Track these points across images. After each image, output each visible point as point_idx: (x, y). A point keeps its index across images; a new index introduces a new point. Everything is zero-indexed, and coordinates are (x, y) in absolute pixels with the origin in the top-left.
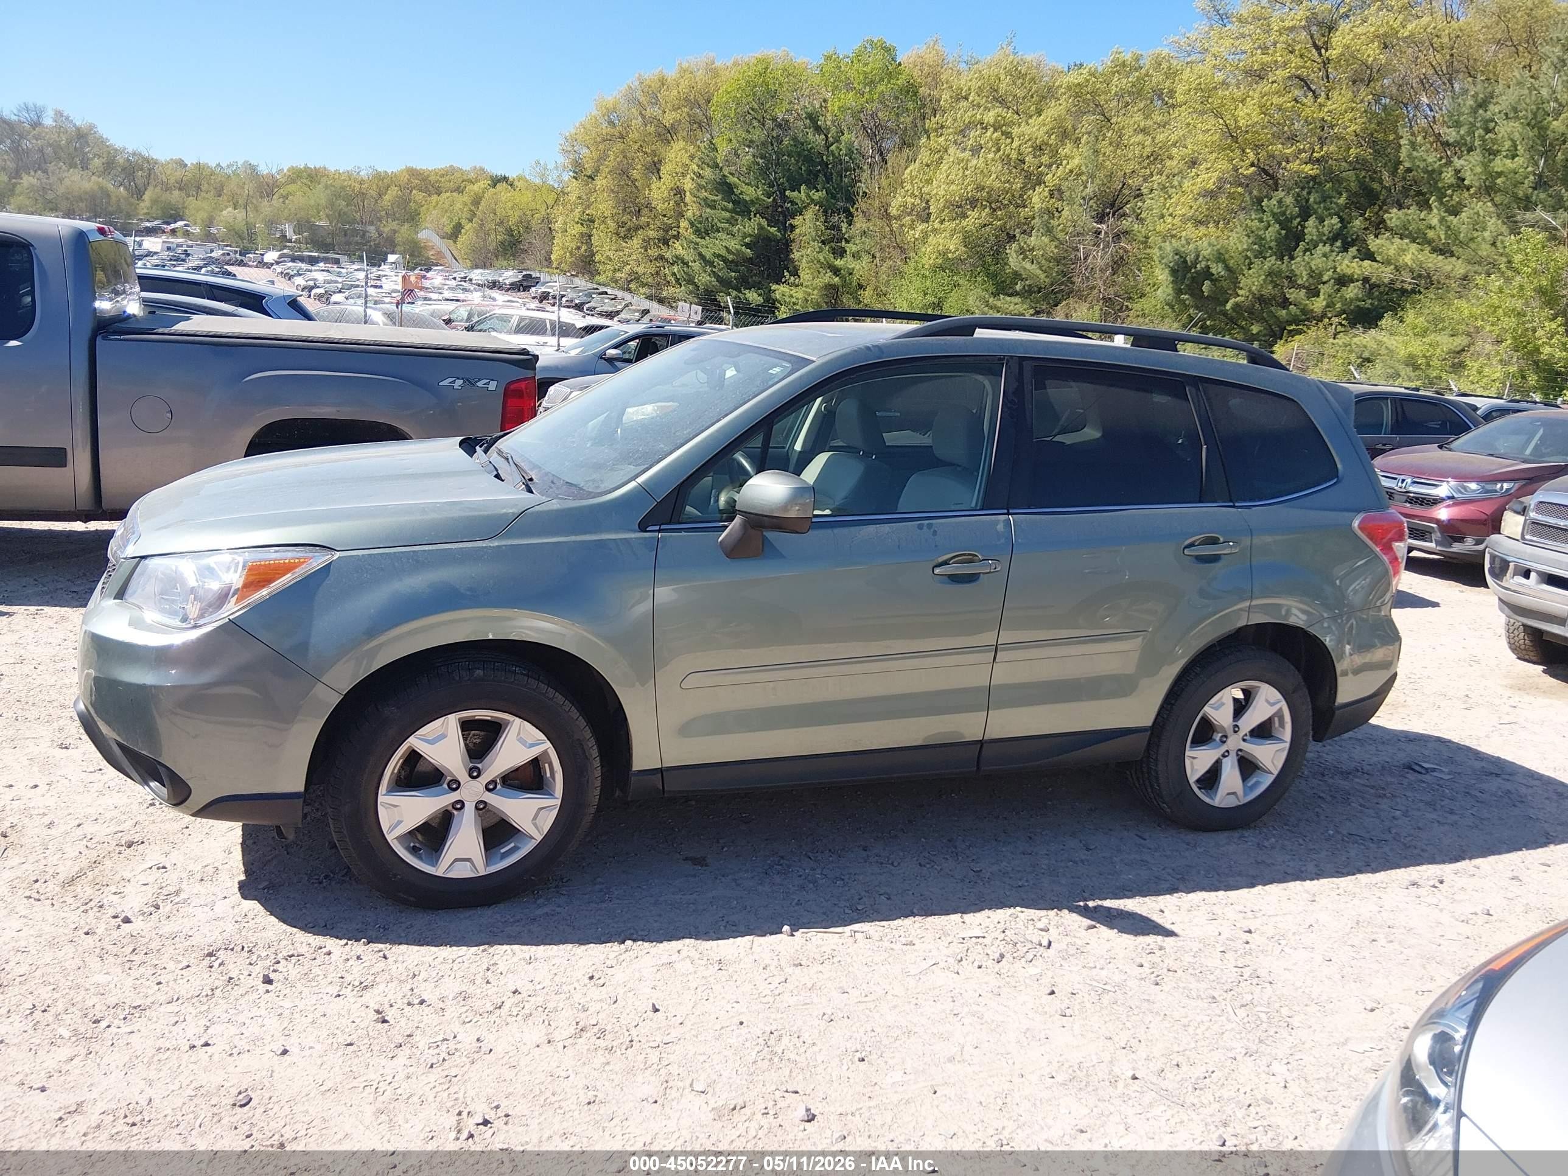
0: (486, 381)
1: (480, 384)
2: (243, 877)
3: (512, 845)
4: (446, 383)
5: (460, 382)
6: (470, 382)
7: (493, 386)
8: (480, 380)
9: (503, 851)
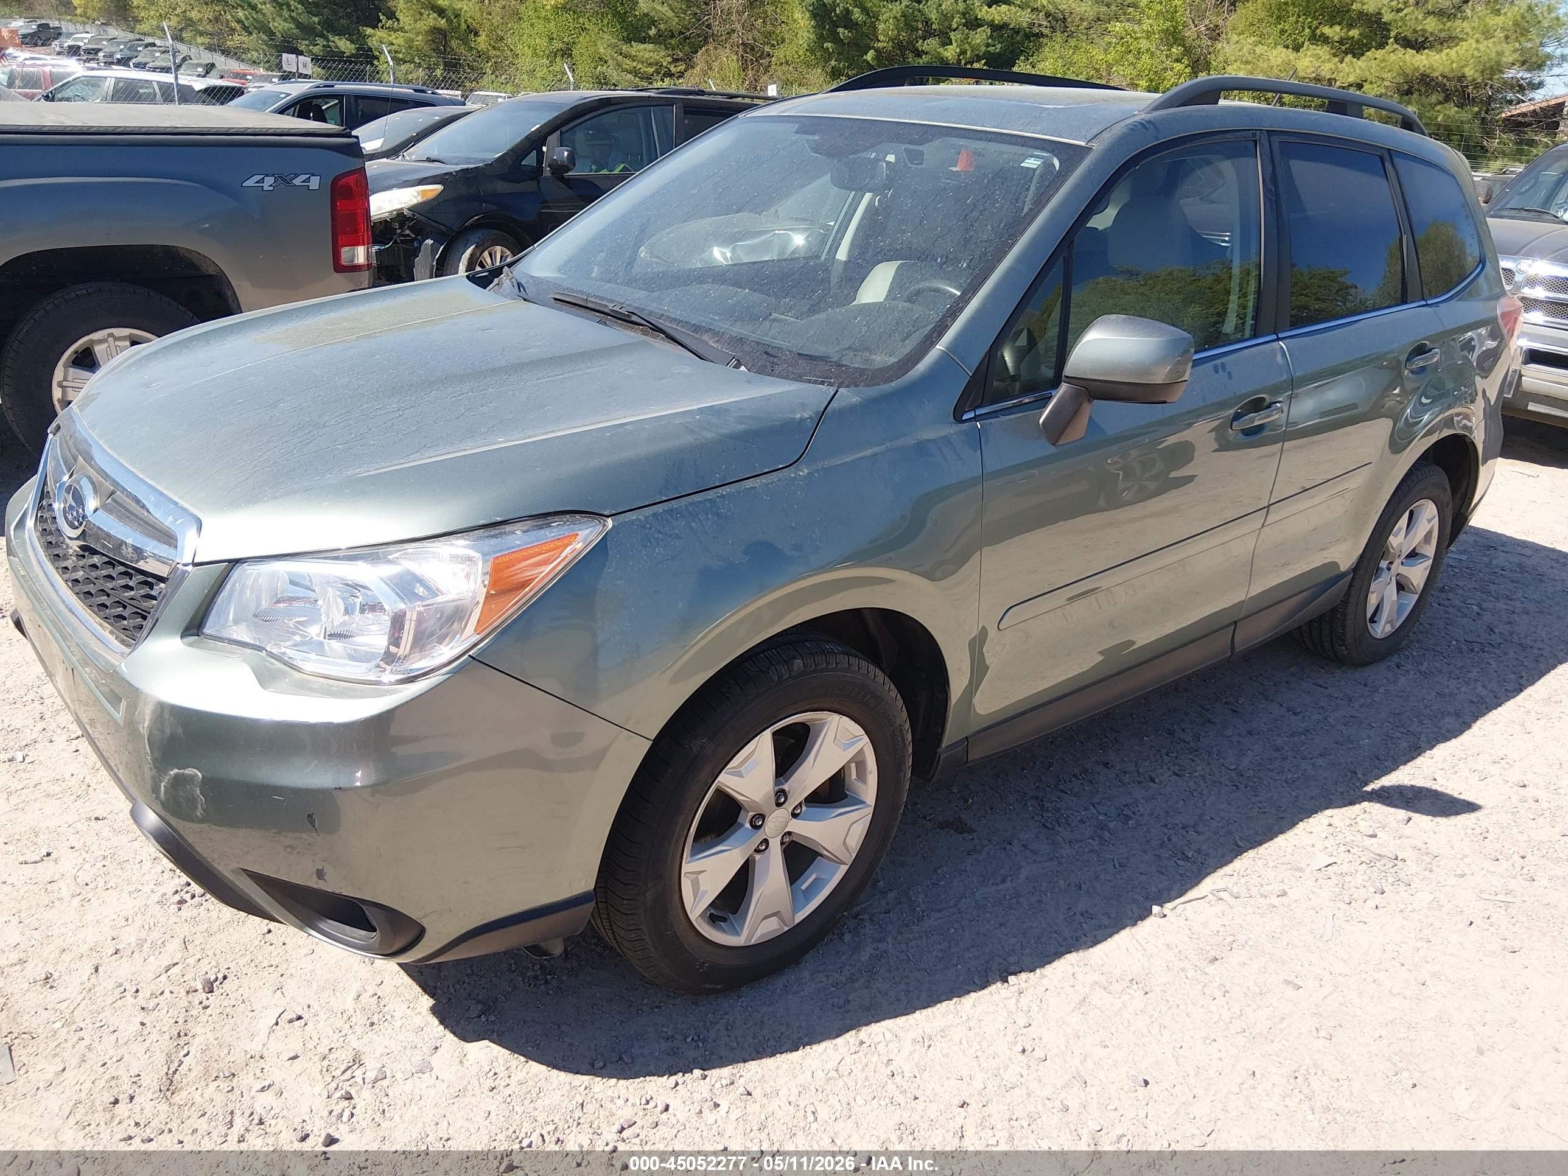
0: (304, 177)
1: (297, 181)
2: (431, 1002)
3: (814, 876)
4: (250, 183)
5: (270, 180)
6: (284, 180)
7: (315, 183)
8: (296, 176)
9: (803, 887)
